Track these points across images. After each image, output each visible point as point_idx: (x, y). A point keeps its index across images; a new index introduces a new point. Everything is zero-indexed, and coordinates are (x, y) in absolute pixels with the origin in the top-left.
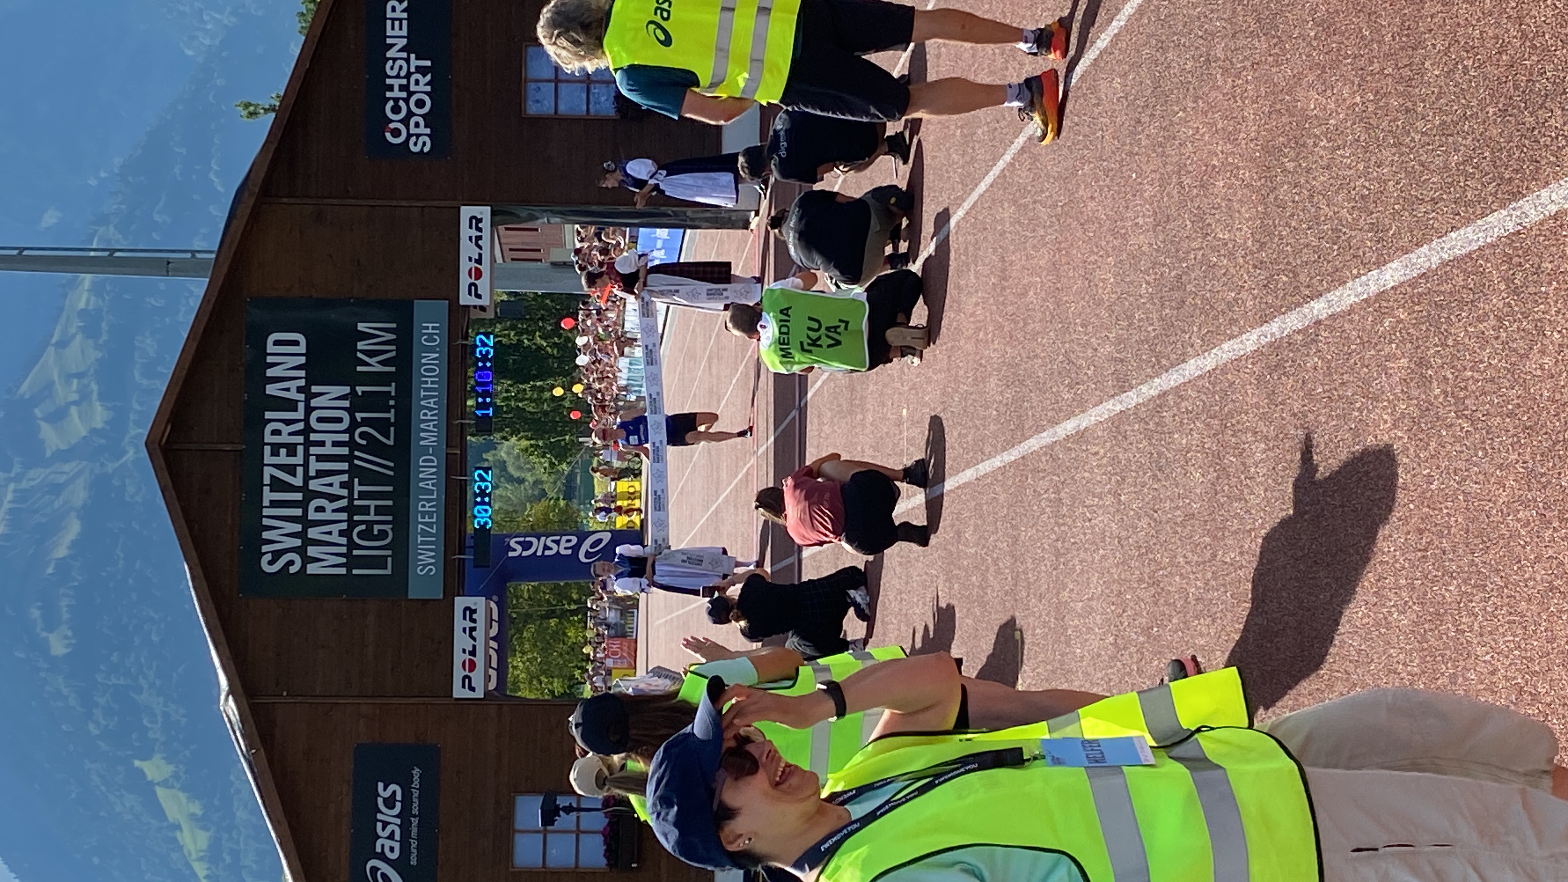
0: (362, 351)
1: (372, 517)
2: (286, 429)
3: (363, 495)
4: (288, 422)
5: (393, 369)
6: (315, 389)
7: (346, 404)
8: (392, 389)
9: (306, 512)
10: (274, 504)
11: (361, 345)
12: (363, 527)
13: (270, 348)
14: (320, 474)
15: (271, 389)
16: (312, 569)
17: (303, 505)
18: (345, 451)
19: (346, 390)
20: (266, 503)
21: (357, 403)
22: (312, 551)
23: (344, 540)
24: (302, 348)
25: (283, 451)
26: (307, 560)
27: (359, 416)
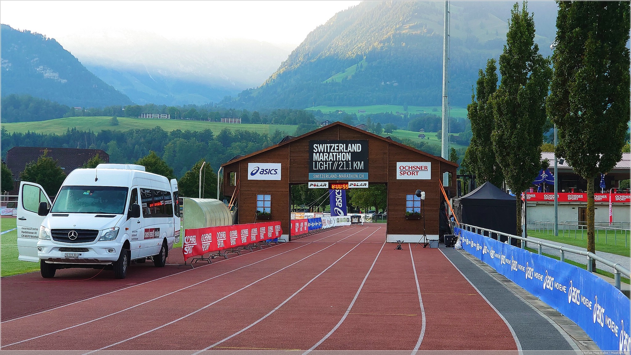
0: (358, 162)
1: (325, 165)
2: (342, 148)
3: (329, 164)
4: (343, 148)
5: (354, 169)
6: (350, 153)
7: (347, 160)
8: (350, 169)
9: (325, 153)
10: (327, 146)
11: (359, 162)
12: (323, 164)
13: (358, 145)
14: (333, 155)
15: (350, 145)
16: (314, 154)
17: (327, 152)
18: (338, 160)
19: (350, 160)
20: (327, 145)
21: (347, 162)
22: (318, 154)
23: (320, 160)
24: (358, 151)
25: (337, 148)
26: (316, 153)
27: (345, 162)
